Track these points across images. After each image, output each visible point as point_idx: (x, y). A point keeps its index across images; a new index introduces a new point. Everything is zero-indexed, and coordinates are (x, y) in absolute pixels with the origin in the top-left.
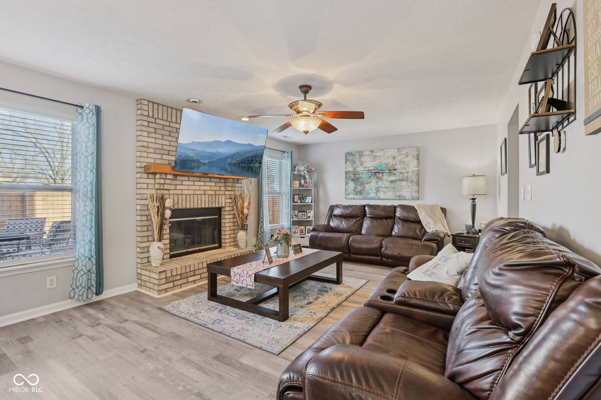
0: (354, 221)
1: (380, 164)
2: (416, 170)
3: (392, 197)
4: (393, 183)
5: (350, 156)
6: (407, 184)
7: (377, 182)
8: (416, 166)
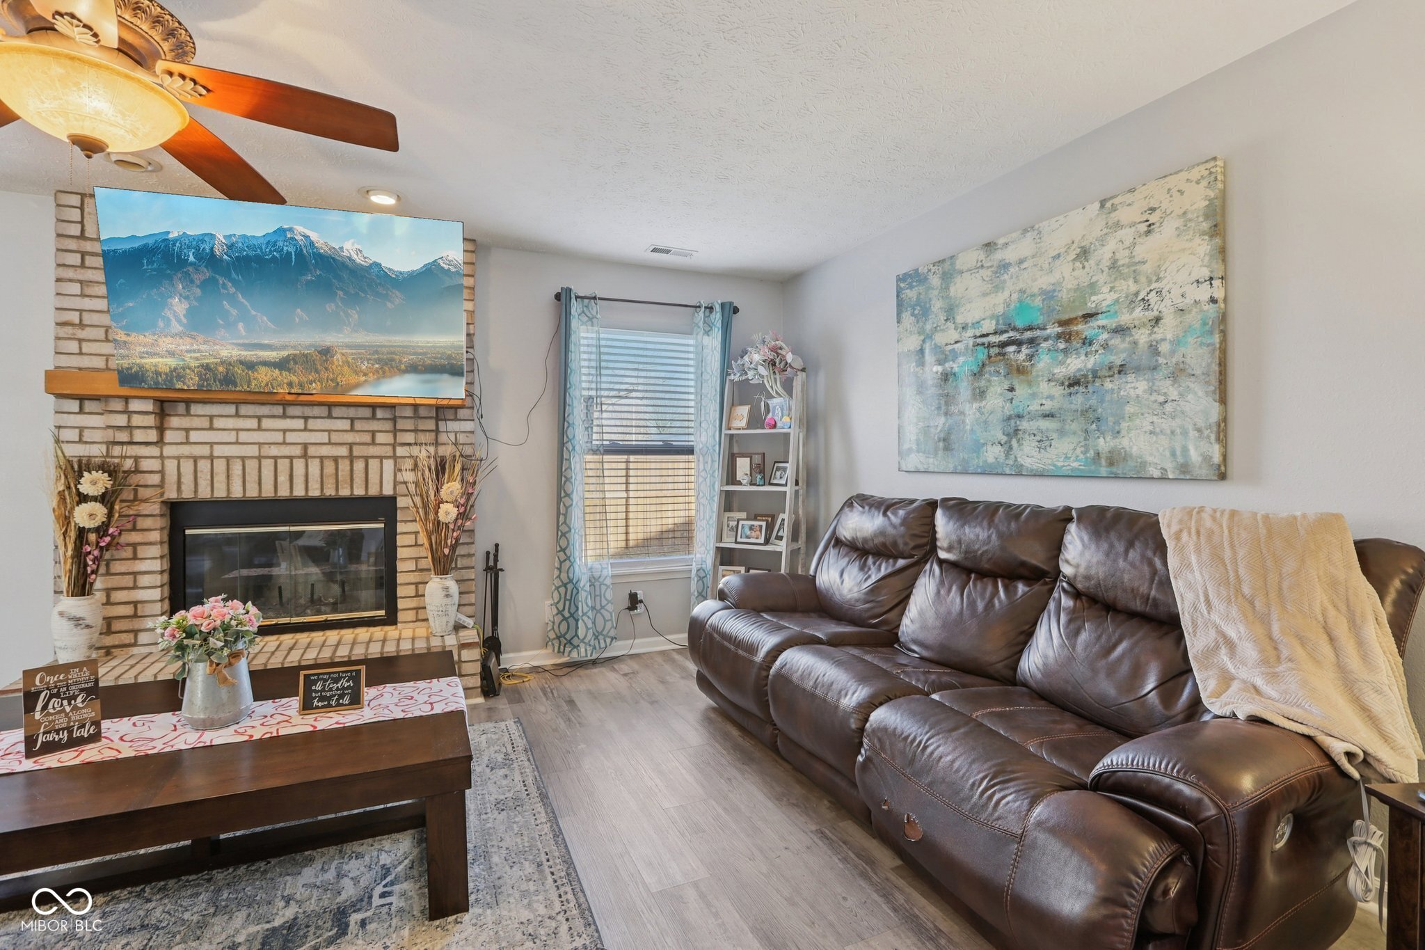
0: (883, 572)
1: (1020, 301)
2: (1206, 297)
3: (1075, 465)
4: (1081, 389)
5: (911, 287)
6: (1151, 391)
7: (1012, 389)
8: (1206, 273)
